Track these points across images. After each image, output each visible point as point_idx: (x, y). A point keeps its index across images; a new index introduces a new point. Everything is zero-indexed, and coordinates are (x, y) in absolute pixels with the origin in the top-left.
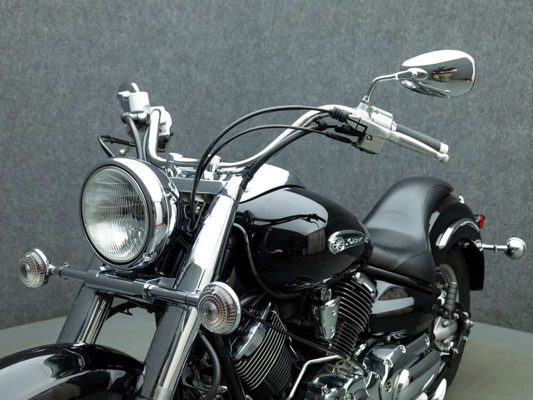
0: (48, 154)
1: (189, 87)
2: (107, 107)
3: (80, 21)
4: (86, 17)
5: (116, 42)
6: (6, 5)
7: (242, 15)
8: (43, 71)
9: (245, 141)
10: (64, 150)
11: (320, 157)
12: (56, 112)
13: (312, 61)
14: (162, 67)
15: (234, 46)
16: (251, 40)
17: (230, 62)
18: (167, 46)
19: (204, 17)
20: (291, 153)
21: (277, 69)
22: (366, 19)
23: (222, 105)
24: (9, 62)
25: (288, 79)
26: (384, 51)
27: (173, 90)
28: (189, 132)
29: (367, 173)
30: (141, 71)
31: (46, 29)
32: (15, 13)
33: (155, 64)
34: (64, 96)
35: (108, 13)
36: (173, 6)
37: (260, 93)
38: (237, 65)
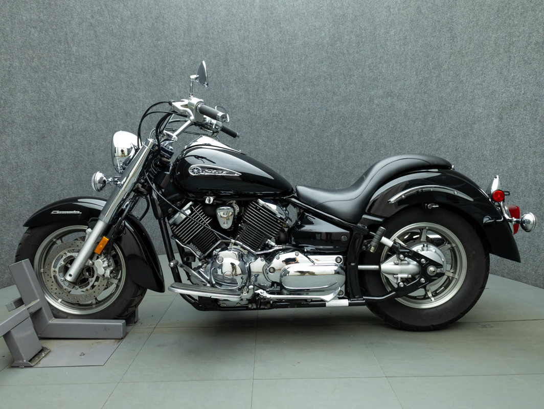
0: (309, 157)
1: (393, 112)
2: (342, 129)
3: (328, 82)
4: (331, 79)
5: (348, 90)
6: (289, 81)
7: (428, 57)
8: (307, 113)
10: (318, 155)
11: (483, 156)
12: (313, 134)
13: (477, 80)
14: (376, 101)
15: (422, 80)
16: (434, 73)
17: (420, 92)
18: (379, 88)
19: (403, 64)
20: (462, 153)
21: (452, 91)
22: (519, 37)
23: (415, 122)
24: (290, 110)
25: (460, 97)
26: (533, 60)
28: (392, 142)
29: (519, 167)
31: (309, 90)
33: (371, 100)
34: (318, 125)
35: (343, 74)
36: (383, 62)
37: (440, 111)
38: (425, 93)
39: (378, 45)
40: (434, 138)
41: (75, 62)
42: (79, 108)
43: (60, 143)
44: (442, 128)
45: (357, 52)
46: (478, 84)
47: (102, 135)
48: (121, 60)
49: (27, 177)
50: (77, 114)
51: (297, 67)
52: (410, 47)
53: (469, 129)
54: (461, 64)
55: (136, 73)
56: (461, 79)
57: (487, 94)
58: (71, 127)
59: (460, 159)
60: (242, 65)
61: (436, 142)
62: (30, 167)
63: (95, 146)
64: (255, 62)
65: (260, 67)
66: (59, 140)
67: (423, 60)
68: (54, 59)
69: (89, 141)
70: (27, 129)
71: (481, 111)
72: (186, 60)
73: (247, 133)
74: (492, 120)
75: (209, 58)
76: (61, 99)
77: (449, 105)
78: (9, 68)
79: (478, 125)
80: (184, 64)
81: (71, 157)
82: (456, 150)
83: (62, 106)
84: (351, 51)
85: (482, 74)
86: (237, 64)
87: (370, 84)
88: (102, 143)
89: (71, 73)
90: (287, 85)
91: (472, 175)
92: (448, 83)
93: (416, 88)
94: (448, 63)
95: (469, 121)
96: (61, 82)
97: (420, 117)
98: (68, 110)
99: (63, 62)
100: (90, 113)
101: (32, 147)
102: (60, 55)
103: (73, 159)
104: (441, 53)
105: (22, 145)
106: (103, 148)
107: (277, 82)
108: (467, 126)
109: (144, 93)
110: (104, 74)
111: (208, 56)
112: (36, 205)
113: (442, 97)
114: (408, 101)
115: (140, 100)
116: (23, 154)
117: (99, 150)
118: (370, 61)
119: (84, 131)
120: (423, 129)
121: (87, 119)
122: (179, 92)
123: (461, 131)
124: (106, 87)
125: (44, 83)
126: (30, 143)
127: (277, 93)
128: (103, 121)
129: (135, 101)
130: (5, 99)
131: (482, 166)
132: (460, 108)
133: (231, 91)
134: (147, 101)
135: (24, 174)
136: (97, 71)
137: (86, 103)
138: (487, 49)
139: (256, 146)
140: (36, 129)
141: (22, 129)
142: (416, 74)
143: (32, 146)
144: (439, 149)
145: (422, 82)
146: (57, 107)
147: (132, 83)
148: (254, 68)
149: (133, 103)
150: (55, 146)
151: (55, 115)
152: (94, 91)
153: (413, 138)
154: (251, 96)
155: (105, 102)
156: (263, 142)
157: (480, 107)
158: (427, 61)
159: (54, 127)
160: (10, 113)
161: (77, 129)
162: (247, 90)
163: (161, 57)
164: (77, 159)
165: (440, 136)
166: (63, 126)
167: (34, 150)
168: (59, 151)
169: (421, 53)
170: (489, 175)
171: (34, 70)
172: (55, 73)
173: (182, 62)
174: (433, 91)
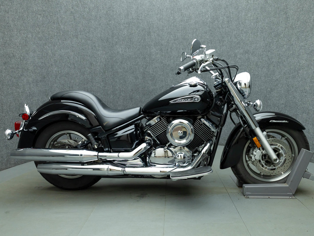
1: (249, 63)
4: (211, 43)
5: (222, 50)
7: (271, 30)
9: (271, 84)
11: (305, 90)
13: (302, 44)
14: (238, 57)
16: (275, 39)
18: (240, 48)
19: (256, 34)
21: (286, 50)
23: (262, 69)
25: (291, 54)
27: (242, 65)
30: (230, 59)
32: (189, 46)
33: (236, 56)
35: (219, 40)
36: (243, 32)
37: (278, 62)
38: (269, 51)
39: (240, 22)
40: (274, 78)
41: (63, 34)
42: (64, 61)
43: (54, 81)
44: (279, 73)
45: (227, 27)
46: (302, 46)
47: (77, 76)
48: (88, 33)
49: (35, 101)
50: (64, 64)
51: (191, 36)
52: (260, 24)
53: (296, 73)
54: (292, 34)
55: (97, 40)
56: (292, 43)
57: (308, 52)
58: (60, 72)
59: (290, 91)
60: (158, 35)
61: (276, 81)
63: (74, 83)
64: (166, 33)
65: (169, 36)
67: (268, 32)
68: (51, 32)
70: (35, 73)
71: (304, 62)
72: (126, 32)
73: (161, 75)
74: (311, 68)
75: (139, 31)
76: (55, 55)
77: (284, 59)
78: (26, 38)
79: (302, 71)
80: (124, 35)
81: (59, 89)
82: (288, 86)
83: (55, 60)
84: (224, 26)
85: (305, 40)
86: (156, 35)
87: (235, 46)
88: (77, 81)
89: (60, 41)
90: (185, 47)
91: (297, 101)
92: (284, 45)
93: (263, 49)
94: (283, 33)
95: (296, 69)
96: (54, 46)
97: (266, 66)
98: (58, 62)
99: (56, 34)
100: (71, 64)
101: (38, 84)
102: (54, 30)
104: (279, 27)
105: (33, 82)
106: (78, 84)
107: (179, 45)
108: (295, 72)
109: (101, 52)
110: (79, 41)
111: (138, 30)
113: (280, 54)
114: (258, 56)
115: (99, 56)
116: (33, 87)
117: (75, 85)
118: (235, 32)
120: (267, 74)
121: (69, 67)
122: (122, 51)
123: (291, 75)
124: (80, 49)
125: (45, 47)
127: (179, 51)
128: (78, 68)
129: (96, 56)
130: (23, 56)
131: (304, 96)
132: (290, 60)
133: (152, 51)
134: (103, 56)
135: (34, 99)
136: (75, 39)
137: (68, 58)
138: (309, 25)
139: (166, 83)
140: (40, 73)
141: (33, 73)
142: (264, 40)
144: (277, 85)
145: (267, 45)
146: (52, 60)
147: (95, 46)
148: (166, 36)
149: (95, 58)
151: (51, 65)
152: (73, 51)
153: (261, 78)
154: (163, 53)
155: (79, 57)
156: (170, 80)
157: (303, 60)
158: (271, 32)
159: (50, 72)
160: (26, 64)
161: (63, 73)
162: (161, 50)
163: (111, 31)
165: (278, 77)
166: (56, 71)
167: (39, 85)
168: (53, 86)
169: (267, 27)
170: (308, 101)
171: (40, 39)
172: (51, 41)
173: (124, 33)
174: (274, 50)
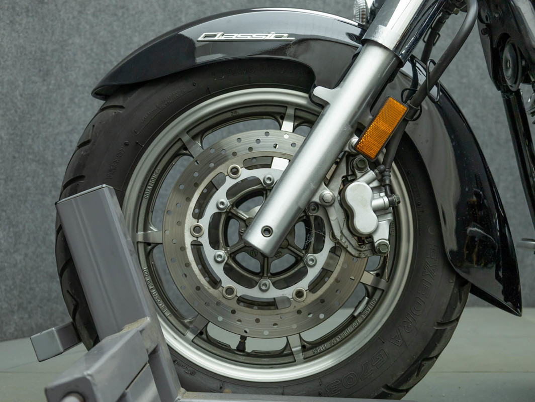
62: (9, 63)
66: (71, 17)
69: (128, 32)
103: (95, 66)
112: (14, 157)
119: (122, 7)
126: (13, 8)
143: (18, 15)
150: (62, 27)
164: (102, 66)
